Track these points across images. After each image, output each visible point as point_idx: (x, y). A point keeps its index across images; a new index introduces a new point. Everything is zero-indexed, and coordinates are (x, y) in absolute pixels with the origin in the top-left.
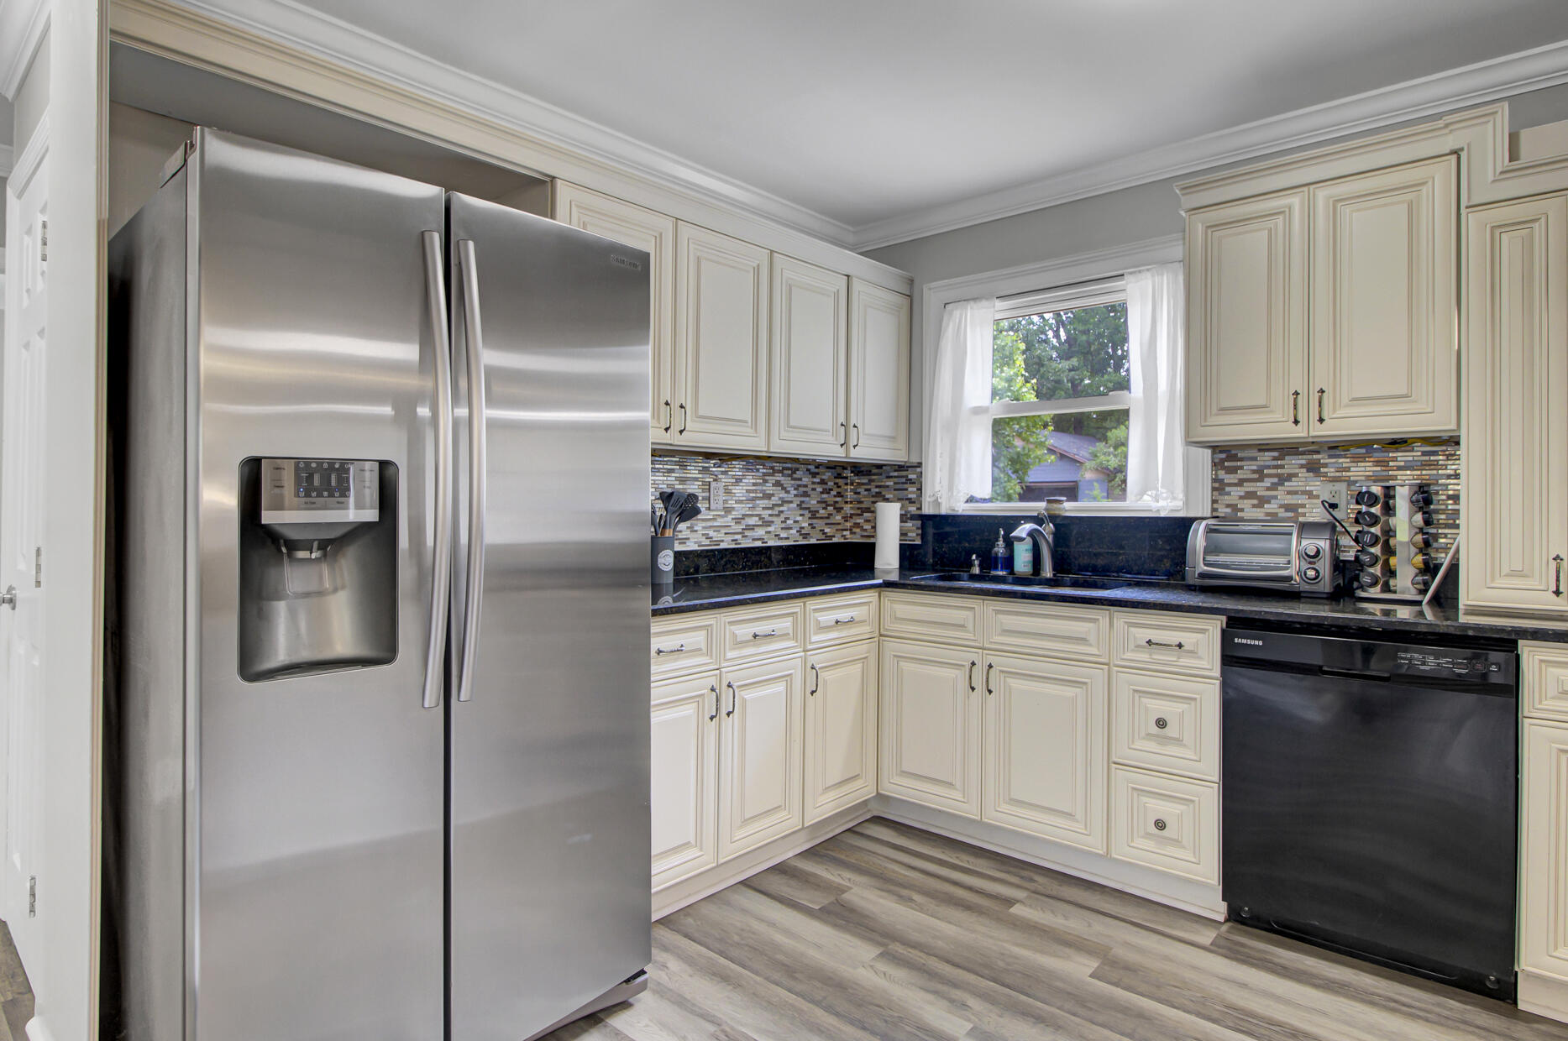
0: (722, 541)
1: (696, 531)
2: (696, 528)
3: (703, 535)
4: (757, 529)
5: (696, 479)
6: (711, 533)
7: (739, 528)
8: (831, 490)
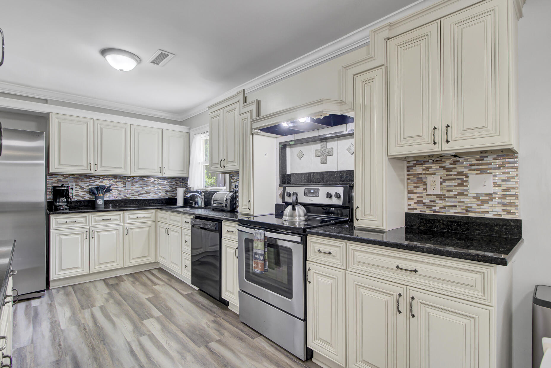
0: (131, 197)
1: (121, 195)
2: (120, 194)
3: (123, 196)
4: (144, 194)
5: (121, 182)
6: (126, 195)
7: (137, 194)
8: (174, 184)
